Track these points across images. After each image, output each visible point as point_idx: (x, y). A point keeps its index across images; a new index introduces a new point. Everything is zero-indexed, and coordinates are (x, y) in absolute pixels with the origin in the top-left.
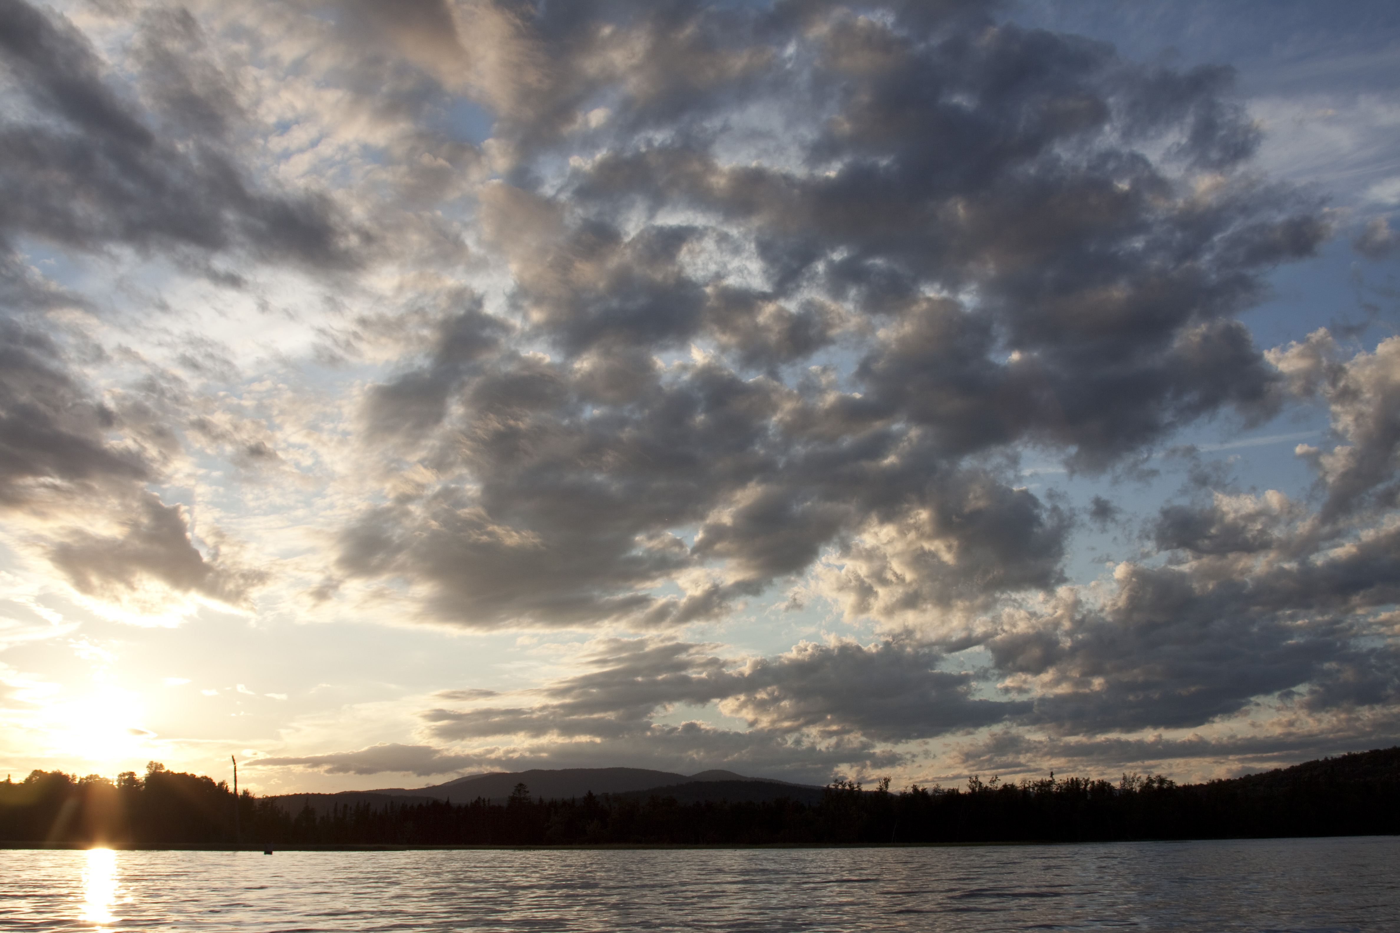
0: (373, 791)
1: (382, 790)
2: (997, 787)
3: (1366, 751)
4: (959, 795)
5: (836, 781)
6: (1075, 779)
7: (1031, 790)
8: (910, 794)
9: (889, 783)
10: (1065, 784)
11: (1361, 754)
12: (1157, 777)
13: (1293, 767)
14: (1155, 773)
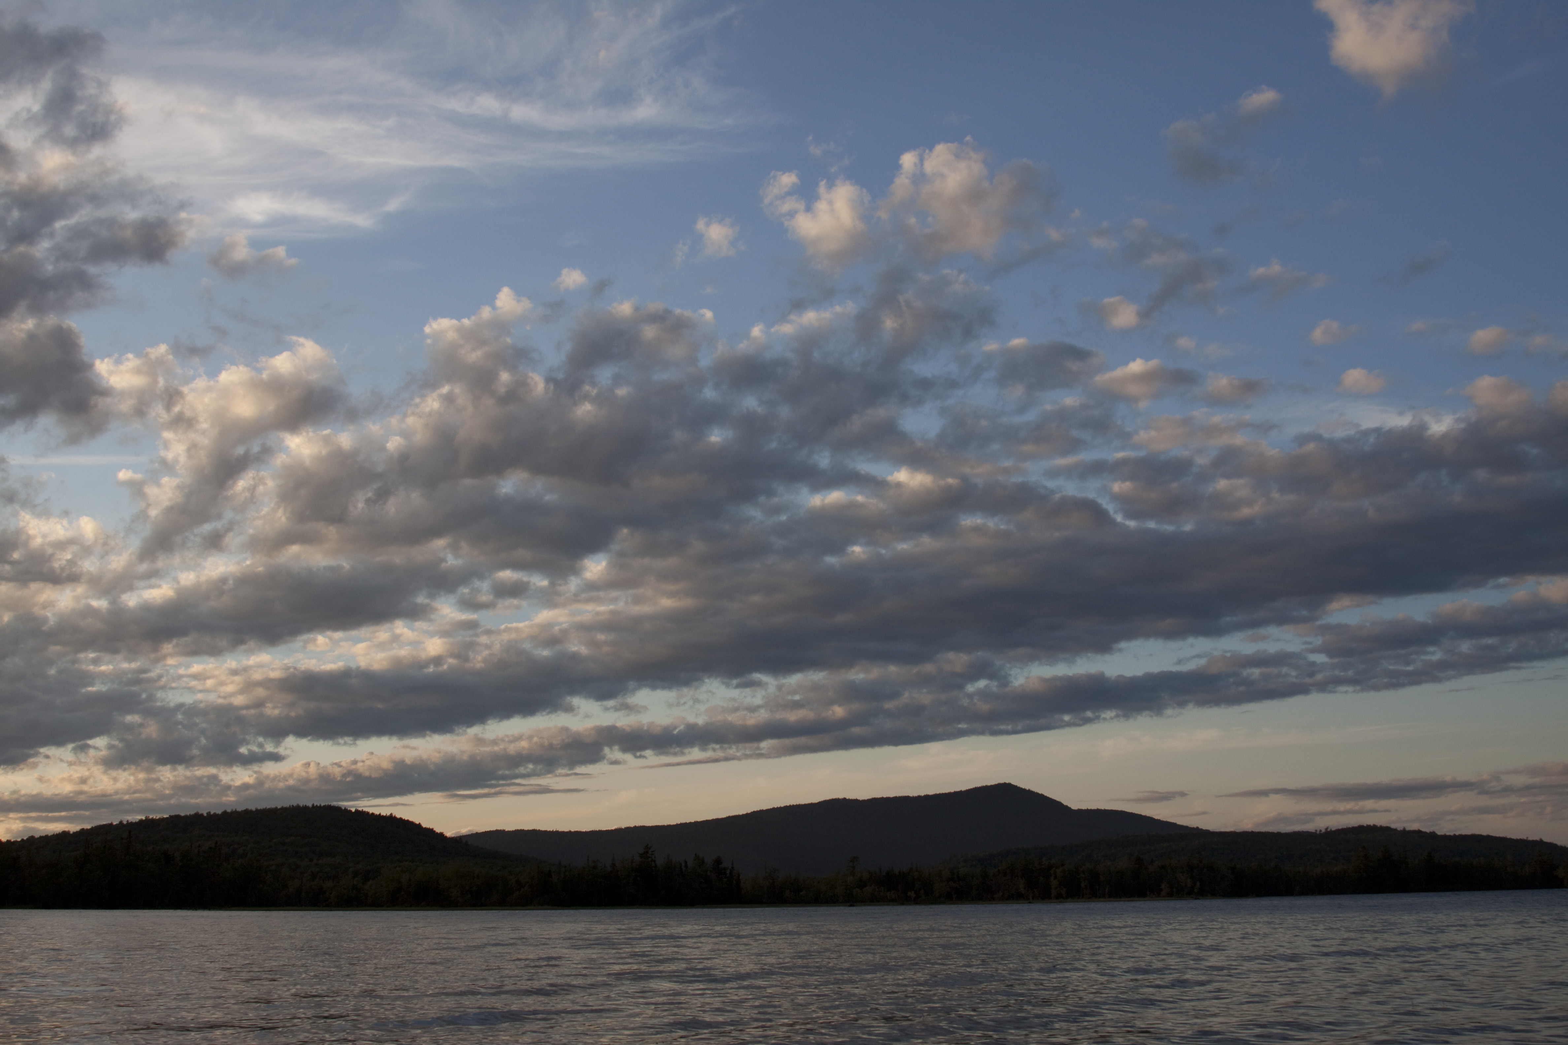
3: (165, 816)
11: (159, 819)
13: (83, 829)
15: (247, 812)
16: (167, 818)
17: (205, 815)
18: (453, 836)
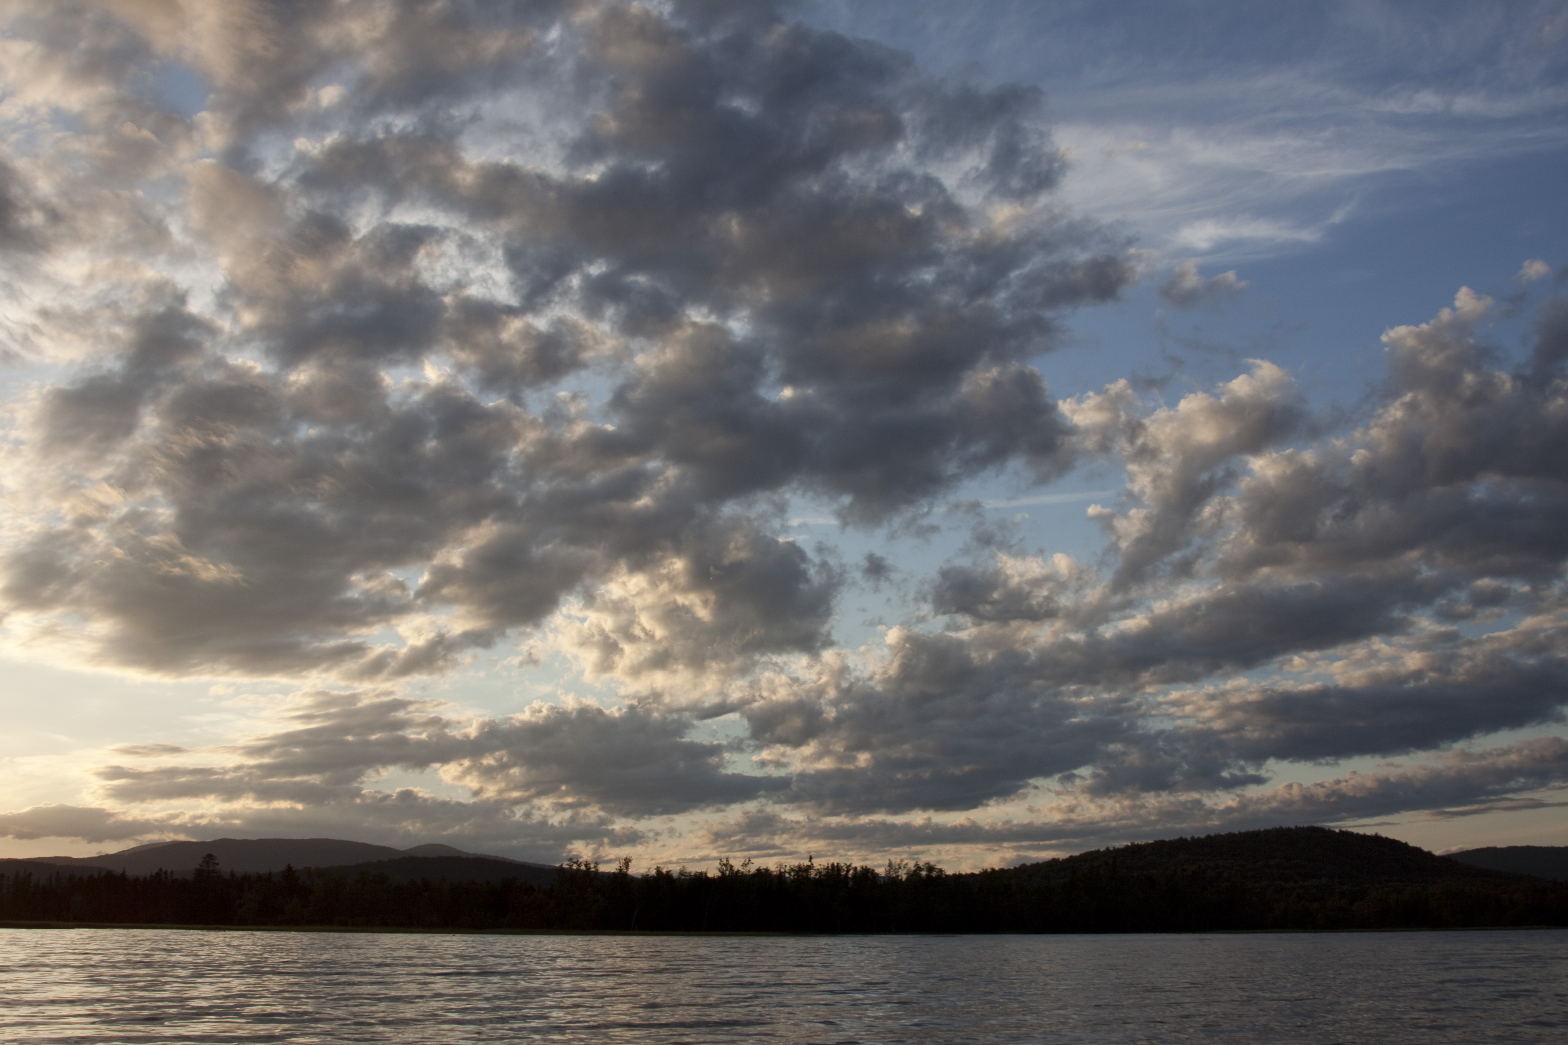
0: (35, 858)
1: (46, 858)
2: (749, 871)
3: (1150, 841)
4: (707, 878)
5: (570, 860)
6: (836, 865)
7: (787, 875)
8: (653, 876)
9: (630, 864)
10: (824, 869)
11: (1145, 844)
12: (925, 864)
13: (1071, 857)
14: (923, 860)
15: (1230, 835)
16: (1152, 843)
17: (1189, 839)
18: (1443, 854)
